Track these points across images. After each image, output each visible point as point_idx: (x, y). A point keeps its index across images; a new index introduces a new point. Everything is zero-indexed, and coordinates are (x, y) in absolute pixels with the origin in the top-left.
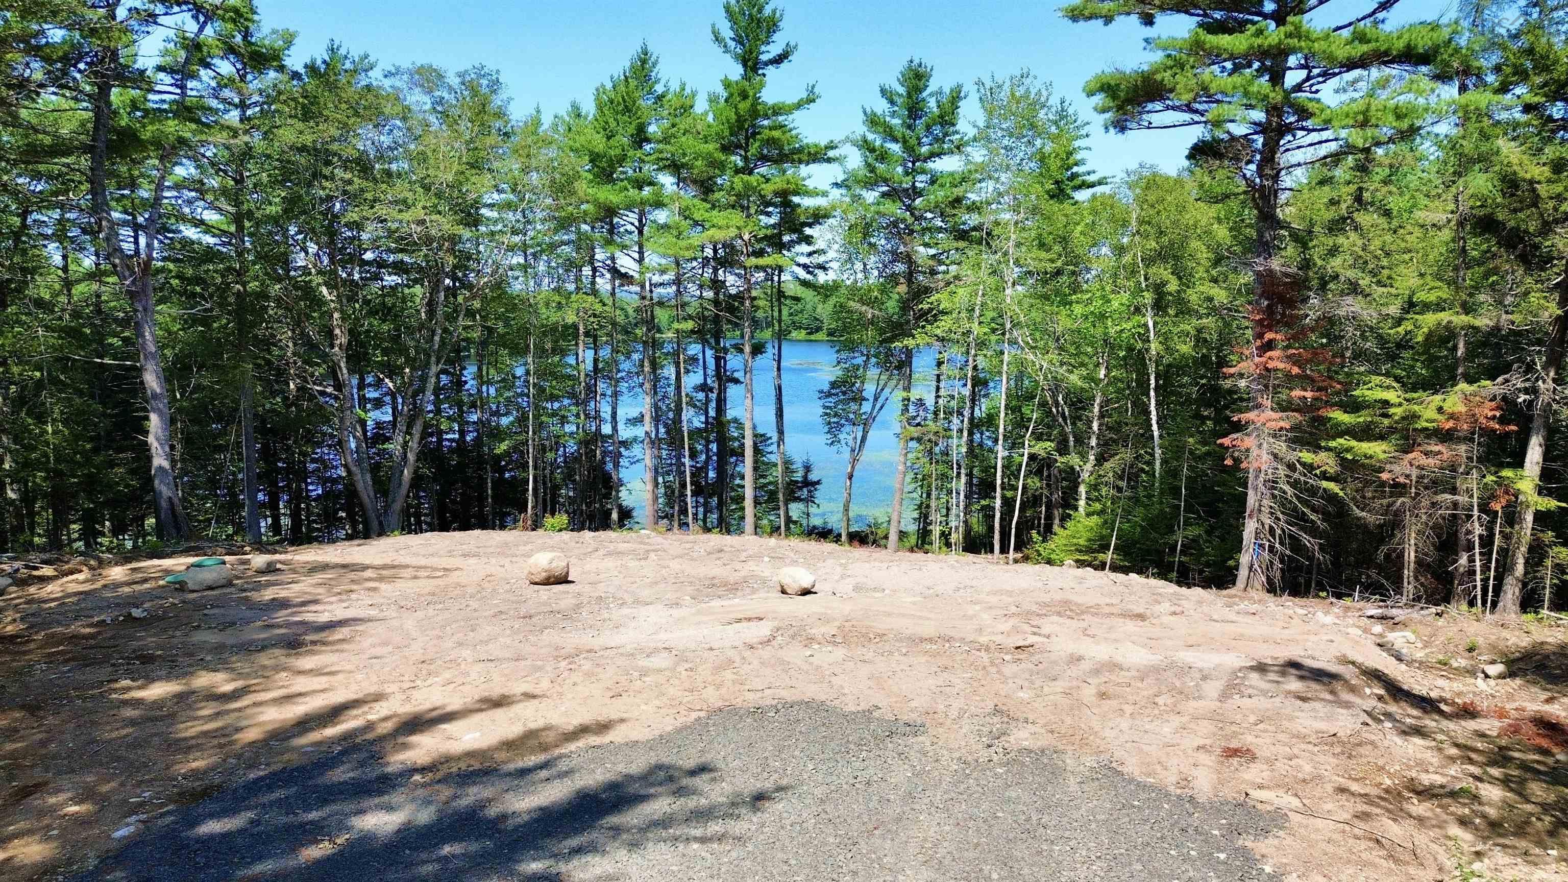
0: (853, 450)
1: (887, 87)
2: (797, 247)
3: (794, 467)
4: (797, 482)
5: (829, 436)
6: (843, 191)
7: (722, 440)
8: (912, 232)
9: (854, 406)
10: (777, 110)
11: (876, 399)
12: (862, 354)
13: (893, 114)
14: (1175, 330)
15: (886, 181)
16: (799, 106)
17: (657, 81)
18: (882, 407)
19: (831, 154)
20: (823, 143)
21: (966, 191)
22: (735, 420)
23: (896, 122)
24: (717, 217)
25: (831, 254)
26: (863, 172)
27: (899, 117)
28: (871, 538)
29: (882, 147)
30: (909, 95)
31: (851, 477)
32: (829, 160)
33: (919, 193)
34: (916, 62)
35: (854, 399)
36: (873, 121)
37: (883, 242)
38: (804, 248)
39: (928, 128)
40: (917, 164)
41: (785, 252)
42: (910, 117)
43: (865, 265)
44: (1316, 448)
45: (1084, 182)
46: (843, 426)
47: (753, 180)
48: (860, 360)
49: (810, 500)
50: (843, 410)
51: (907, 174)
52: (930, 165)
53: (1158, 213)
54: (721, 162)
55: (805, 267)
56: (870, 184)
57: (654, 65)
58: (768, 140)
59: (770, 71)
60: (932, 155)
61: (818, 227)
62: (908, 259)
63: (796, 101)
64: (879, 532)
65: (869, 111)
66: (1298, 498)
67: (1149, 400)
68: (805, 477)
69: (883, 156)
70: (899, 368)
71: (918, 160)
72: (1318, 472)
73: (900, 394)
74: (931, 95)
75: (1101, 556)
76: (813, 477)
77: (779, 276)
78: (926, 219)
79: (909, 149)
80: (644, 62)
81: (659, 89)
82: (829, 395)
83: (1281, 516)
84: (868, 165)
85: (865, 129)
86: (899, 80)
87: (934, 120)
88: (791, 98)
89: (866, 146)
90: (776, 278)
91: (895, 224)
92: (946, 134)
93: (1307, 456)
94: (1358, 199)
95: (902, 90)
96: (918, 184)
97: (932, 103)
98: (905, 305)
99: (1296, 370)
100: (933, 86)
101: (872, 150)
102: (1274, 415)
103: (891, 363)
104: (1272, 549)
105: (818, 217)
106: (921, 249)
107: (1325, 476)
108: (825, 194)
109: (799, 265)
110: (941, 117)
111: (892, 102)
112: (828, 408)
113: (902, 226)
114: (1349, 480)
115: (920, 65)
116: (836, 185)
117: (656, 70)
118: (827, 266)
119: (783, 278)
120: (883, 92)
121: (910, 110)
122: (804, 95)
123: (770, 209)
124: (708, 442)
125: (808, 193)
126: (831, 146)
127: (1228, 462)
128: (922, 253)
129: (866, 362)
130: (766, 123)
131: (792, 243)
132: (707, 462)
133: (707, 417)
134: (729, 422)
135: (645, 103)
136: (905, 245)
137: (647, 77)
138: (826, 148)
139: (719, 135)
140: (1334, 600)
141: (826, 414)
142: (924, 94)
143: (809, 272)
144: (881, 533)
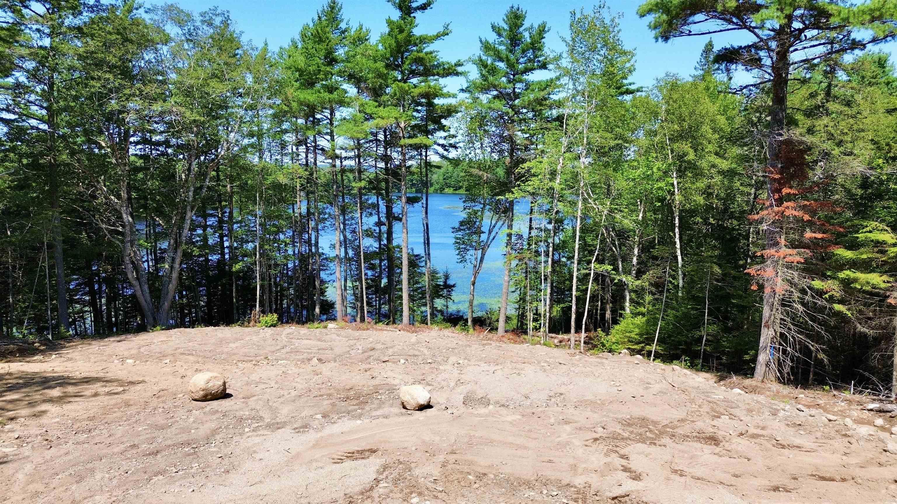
0: (475, 266)
1: (496, 24)
2: (438, 133)
3: (438, 275)
4: (440, 285)
5: (459, 257)
6: (467, 95)
7: (390, 259)
8: (513, 121)
9: (475, 237)
10: (423, 40)
11: (490, 232)
12: (480, 203)
13: (501, 43)
14: (694, 187)
15: (495, 87)
16: (438, 37)
17: (342, 20)
18: (494, 239)
19: (460, 69)
20: (453, 62)
21: (549, 94)
22: (398, 246)
23: (502, 48)
24: (382, 111)
25: (460, 137)
26: (479, 81)
27: (504, 44)
28: (488, 321)
29: (492, 64)
30: (511, 30)
31: (474, 284)
32: (457, 74)
33: (517, 96)
34: (516, 7)
35: (475, 233)
36: (487, 47)
37: (494, 129)
38: (442, 134)
39: (524, 51)
40: (517, 76)
41: (430, 136)
42: (511, 44)
43: (482, 144)
44: (824, 277)
45: (627, 89)
46: (468, 250)
47: (406, 86)
48: (478, 207)
49: (448, 297)
50: (468, 240)
51: (509, 82)
52: (525, 77)
53: (680, 107)
54: (385, 75)
55: (443, 146)
56: (485, 90)
57: (339, 10)
58: (415, 59)
59: (418, 14)
60: (527, 71)
61: (450, 119)
62: (511, 140)
63: (435, 34)
64: (493, 317)
65: (483, 40)
66: (808, 314)
67: (675, 235)
68: (445, 282)
69: (493, 71)
70: (505, 212)
71: (517, 74)
72: (827, 296)
73: (505, 230)
74: (525, 30)
75: (648, 348)
76: (450, 282)
77: (426, 152)
78: (522, 113)
79: (511, 65)
80: (333, 8)
81: (343, 26)
82: (460, 230)
83: (792, 327)
84: (483, 76)
85: (482, 53)
86: (504, 20)
87: (527, 46)
88: (432, 33)
89: (482, 64)
90: (424, 154)
91: (501, 117)
92: (536, 57)
93: (817, 284)
94: (828, 93)
95: (506, 27)
96: (517, 90)
97: (526, 35)
98: (509, 171)
99: (807, 217)
100: (527, 24)
101: (485, 66)
102: (790, 251)
103: (500, 209)
104: (784, 352)
105: (450, 112)
106: (519, 133)
107: (832, 300)
108: (454, 96)
109: (439, 145)
110: (532, 44)
111: (500, 35)
112: (457, 238)
113: (506, 118)
114: (853, 302)
115: (518, 9)
116: (462, 90)
117: (340, 13)
118: (458, 145)
119: (428, 153)
120: (493, 27)
121: (511, 40)
122: (442, 30)
123: (419, 108)
124: (381, 261)
125: (443, 96)
126: (459, 64)
127: (754, 287)
128: (520, 137)
129: (483, 209)
130: (415, 48)
131: (435, 130)
132: (381, 273)
133: (380, 244)
134: (394, 247)
135: (334, 37)
136: (508, 130)
137: (335, 19)
138: (456, 65)
139: (384, 58)
140: (835, 393)
141: (458, 243)
142: (521, 29)
143: (446, 150)
144: (494, 318)
